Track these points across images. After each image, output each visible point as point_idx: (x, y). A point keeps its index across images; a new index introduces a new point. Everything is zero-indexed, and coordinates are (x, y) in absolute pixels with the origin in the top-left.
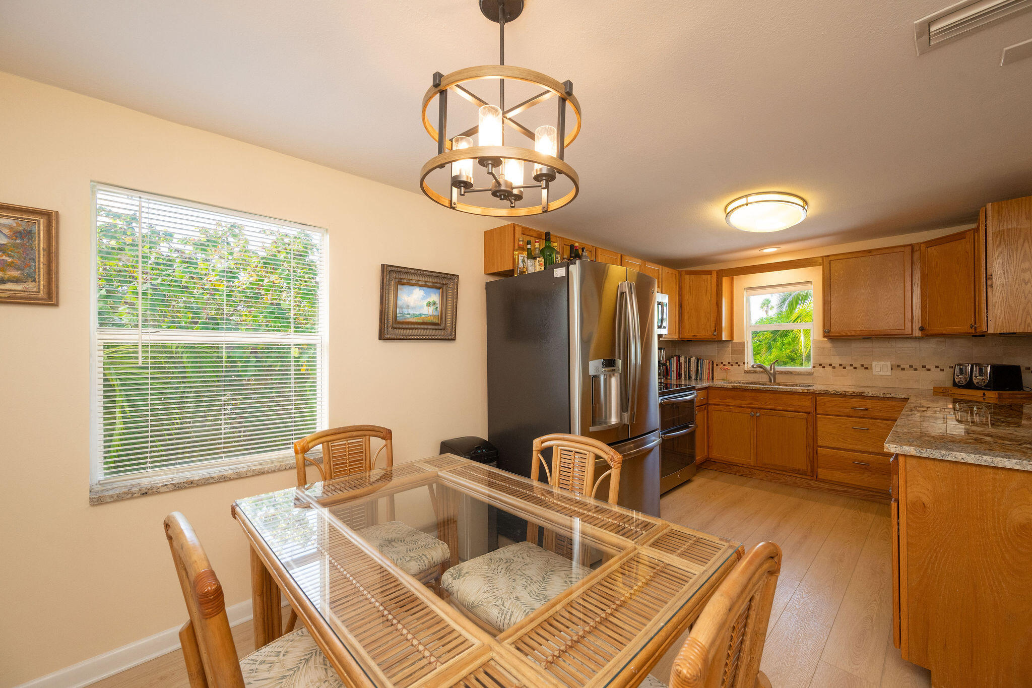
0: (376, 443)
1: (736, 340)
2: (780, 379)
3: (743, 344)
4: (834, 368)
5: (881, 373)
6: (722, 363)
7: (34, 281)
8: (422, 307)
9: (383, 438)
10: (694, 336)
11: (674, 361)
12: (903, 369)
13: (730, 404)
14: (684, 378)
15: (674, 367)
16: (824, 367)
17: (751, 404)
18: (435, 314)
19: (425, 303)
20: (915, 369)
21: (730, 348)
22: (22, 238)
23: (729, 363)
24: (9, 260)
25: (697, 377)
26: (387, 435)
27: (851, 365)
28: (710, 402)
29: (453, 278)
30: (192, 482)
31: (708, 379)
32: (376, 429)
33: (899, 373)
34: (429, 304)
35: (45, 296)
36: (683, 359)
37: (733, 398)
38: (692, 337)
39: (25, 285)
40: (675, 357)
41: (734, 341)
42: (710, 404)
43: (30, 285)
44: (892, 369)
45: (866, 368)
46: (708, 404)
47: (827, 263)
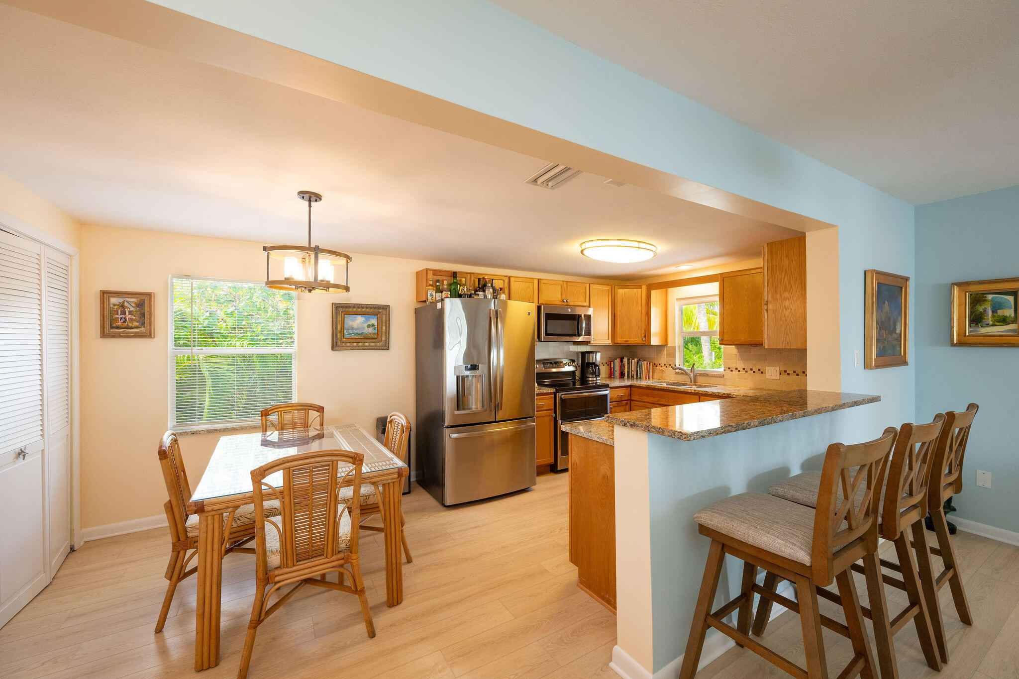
0: (313, 414)
1: (670, 345)
2: (700, 380)
3: (674, 348)
4: (739, 371)
5: (772, 378)
6: (660, 364)
7: (144, 327)
8: (364, 328)
9: (317, 411)
10: (626, 341)
11: (617, 362)
12: (788, 374)
13: (645, 400)
14: (626, 377)
15: (617, 368)
16: (732, 371)
17: (658, 401)
18: (374, 332)
19: (366, 325)
20: (798, 375)
21: (665, 352)
22: (139, 308)
23: (665, 365)
24: (134, 318)
25: (637, 377)
26: (320, 409)
27: (751, 369)
28: (633, 398)
29: (386, 308)
30: (217, 430)
31: (646, 379)
32: (312, 405)
33: (784, 376)
34: (369, 326)
35: (149, 334)
36: (626, 360)
37: (647, 395)
38: (624, 342)
39: (141, 329)
40: (618, 359)
41: (668, 346)
42: (633, 400)
43: (143, 329)
44: (780, 374)
45: (762, 373)
46: (631, 400)
47: (723, 279)
